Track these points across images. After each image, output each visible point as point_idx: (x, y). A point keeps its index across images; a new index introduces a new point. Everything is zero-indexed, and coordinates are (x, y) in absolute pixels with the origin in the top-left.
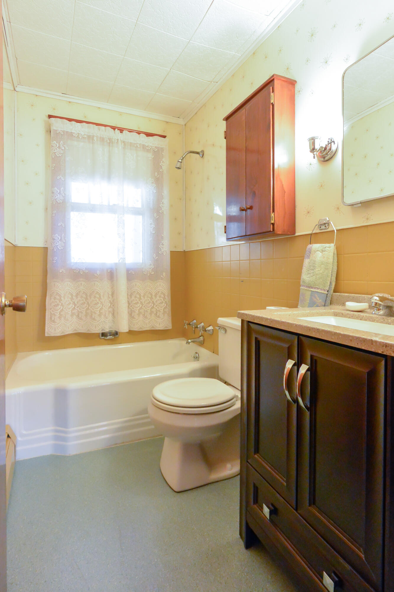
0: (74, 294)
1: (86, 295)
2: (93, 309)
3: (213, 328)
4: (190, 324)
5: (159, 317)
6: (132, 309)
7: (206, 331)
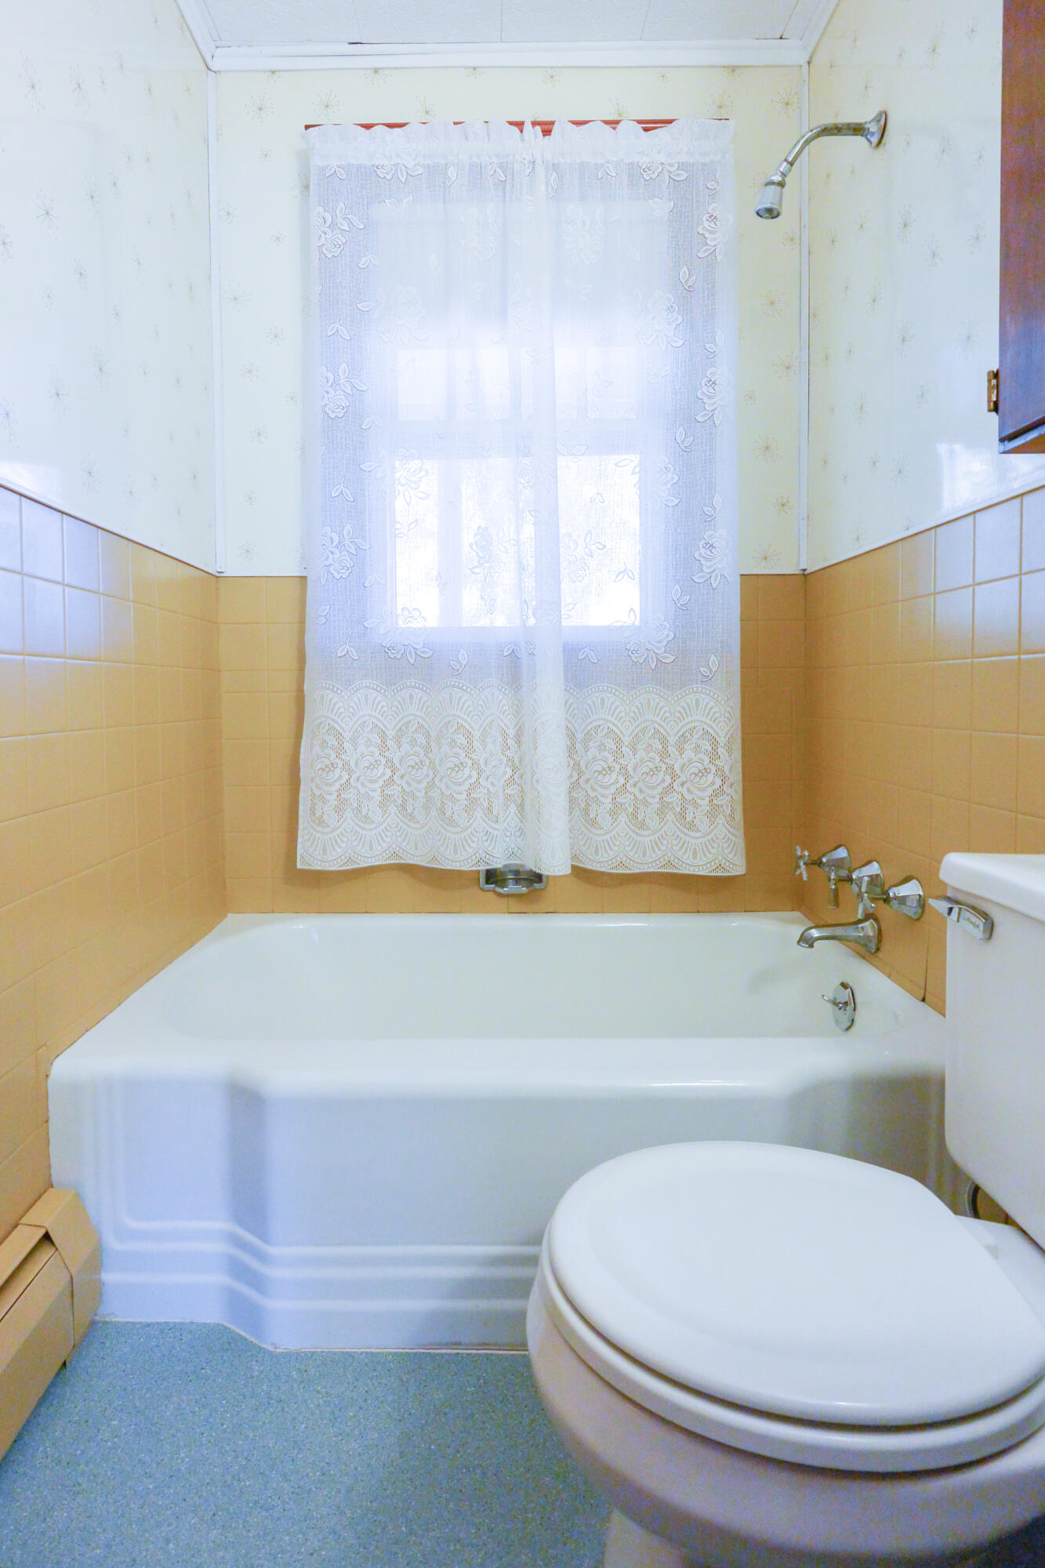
0: (391, 733)
1: (428, 736)
2: (447, 787)
3: (923, 891)
4: (819, 863)
5: (692, 826)
6: (590, 792)
7: (887, 900)
